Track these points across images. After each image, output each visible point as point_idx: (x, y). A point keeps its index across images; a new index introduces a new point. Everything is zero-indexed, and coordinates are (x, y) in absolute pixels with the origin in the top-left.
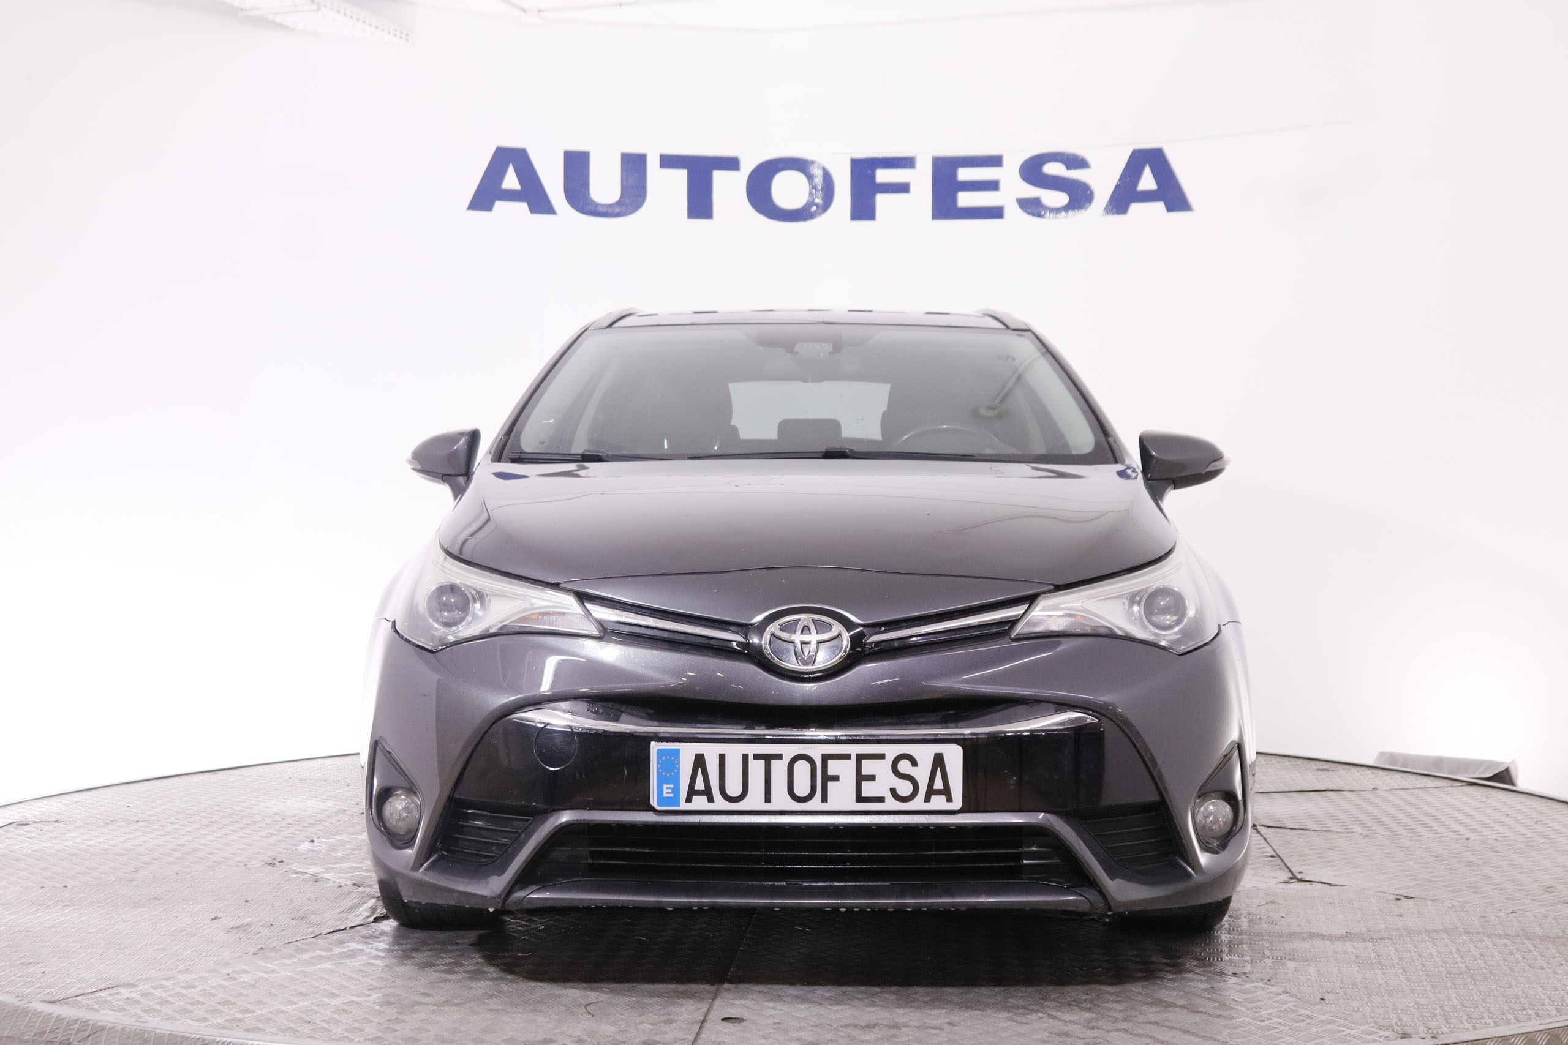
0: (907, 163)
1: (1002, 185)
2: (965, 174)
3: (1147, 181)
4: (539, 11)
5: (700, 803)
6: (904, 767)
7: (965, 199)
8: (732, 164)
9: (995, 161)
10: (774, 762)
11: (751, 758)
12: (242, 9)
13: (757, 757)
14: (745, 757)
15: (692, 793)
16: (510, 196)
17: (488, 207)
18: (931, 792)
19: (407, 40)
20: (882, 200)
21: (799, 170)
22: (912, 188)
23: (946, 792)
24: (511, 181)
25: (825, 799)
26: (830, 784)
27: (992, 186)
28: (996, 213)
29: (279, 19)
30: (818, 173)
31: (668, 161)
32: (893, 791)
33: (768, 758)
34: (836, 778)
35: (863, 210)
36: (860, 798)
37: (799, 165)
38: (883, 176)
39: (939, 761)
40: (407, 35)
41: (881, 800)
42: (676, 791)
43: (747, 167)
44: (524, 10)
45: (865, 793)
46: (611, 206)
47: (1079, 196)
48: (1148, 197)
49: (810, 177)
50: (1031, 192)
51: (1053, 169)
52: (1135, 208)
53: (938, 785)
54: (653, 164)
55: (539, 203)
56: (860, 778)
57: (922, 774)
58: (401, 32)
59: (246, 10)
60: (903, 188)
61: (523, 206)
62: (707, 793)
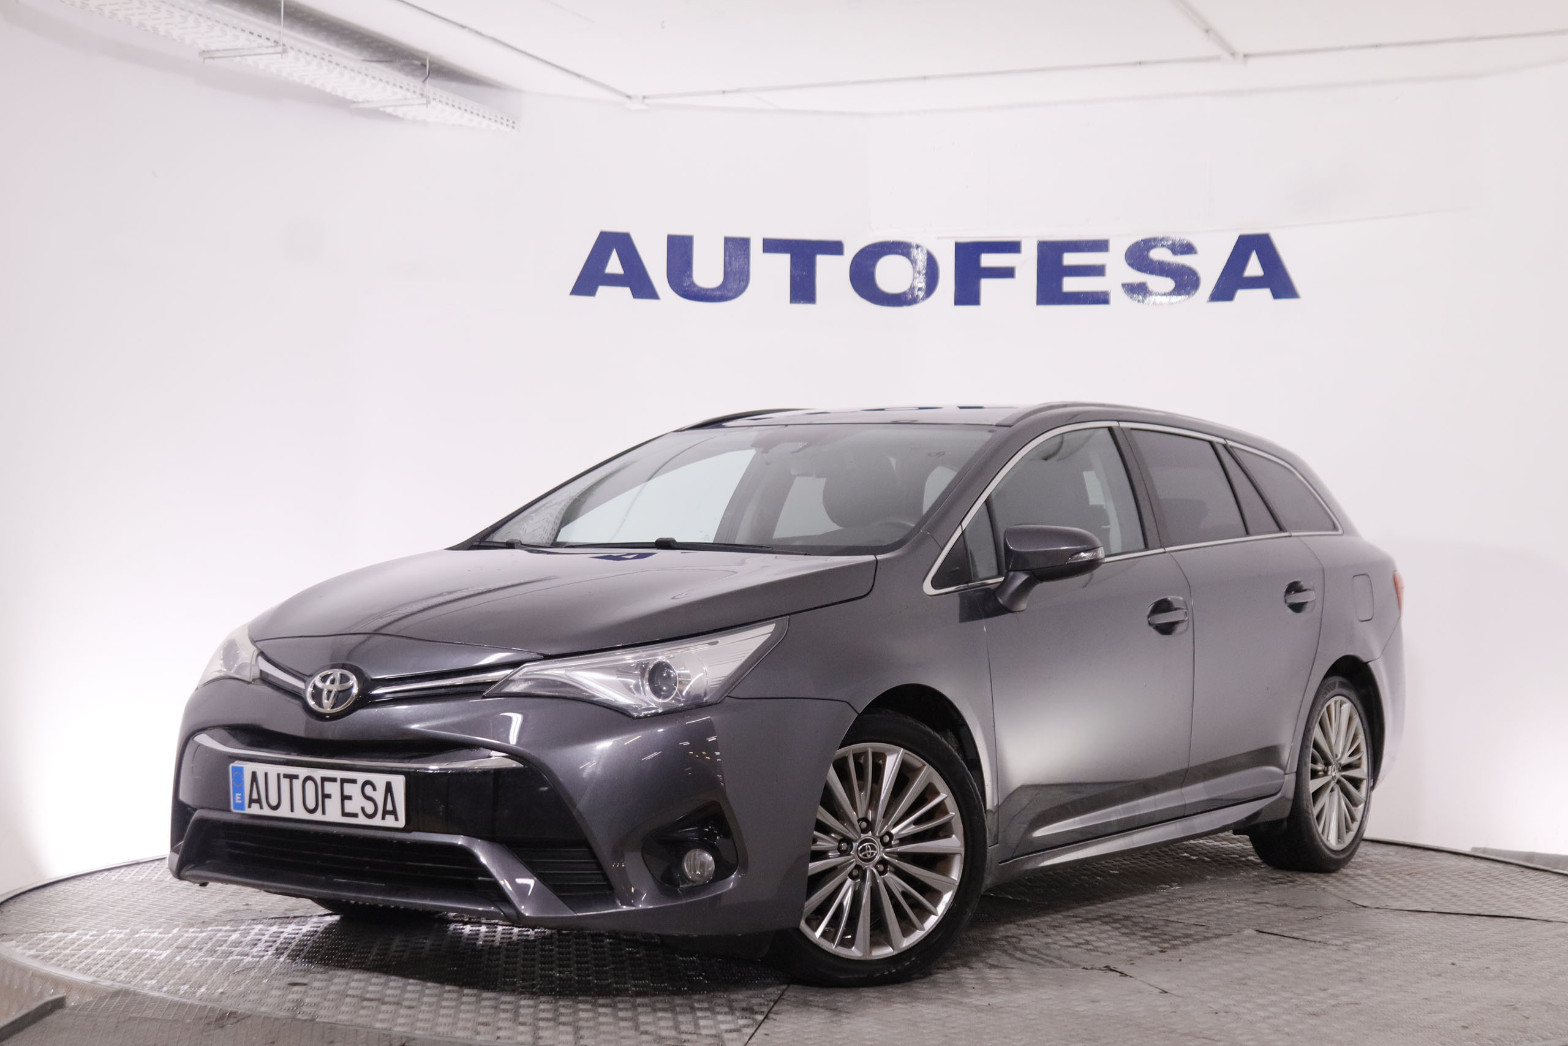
0: (1013, 247)
1: (1108, 270)
2: (1070, 259)
3: (1254, 268)
4: (644, 97)
5: (255, 810)
6: (368, 790)
7: (1070, 284)
8: (835, 248)
9: (1100, 246)
10: (294, 781)
11: (282, 776)
12: (354, 102)
13: (286, 776)
14: (279, 775)
15: (251, 801)
16: (614, 280)
17: (591, 292)
18: (385, 812)
19: (513, 127)
20: (987, 285)
21: (903, 254)
22: (1017, 273)
23: (394, 812)
24: (614, 266)
25: (324, 813)
26: (327, 800)
27: (1097, 271)
28: (1100, 298)
29: (389, 110)
30: (921, 259)
31: (772, 246)
32: (363, 809)
33: (292, 777)
34: (329, 796)
35: (967, 294)
36: (344, 814)
37: (901, 248)
38: (988, 260)
39: (389, 788)
40: (513, 122)
41: (355, 815)
42: (242, 798)
43: (851, 251)
44: (629, 97)
45: (347, 810)
46: (713, 290)
47: (1186, 281)
48: (1254, 283)
49: (914, 262)
50: (1137, 277)
51: (1159, 254)
52: (1241, 294)
53: (389, 807)
54: (756, 247)
55: (642, 287)
56: (345, 798)
57: (379, 796)
58: (508, 120)
59: (358, 102)
60: (1007, 273)
61: (626, 291)
62: (258, 801)
